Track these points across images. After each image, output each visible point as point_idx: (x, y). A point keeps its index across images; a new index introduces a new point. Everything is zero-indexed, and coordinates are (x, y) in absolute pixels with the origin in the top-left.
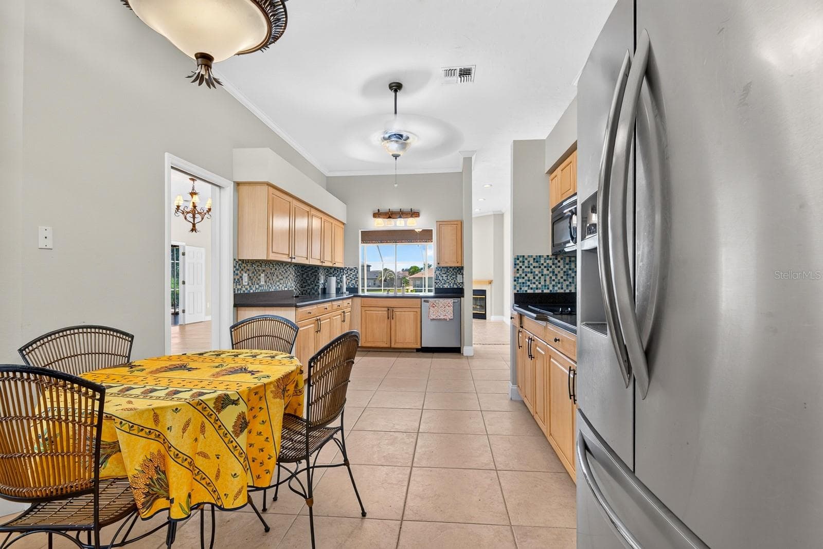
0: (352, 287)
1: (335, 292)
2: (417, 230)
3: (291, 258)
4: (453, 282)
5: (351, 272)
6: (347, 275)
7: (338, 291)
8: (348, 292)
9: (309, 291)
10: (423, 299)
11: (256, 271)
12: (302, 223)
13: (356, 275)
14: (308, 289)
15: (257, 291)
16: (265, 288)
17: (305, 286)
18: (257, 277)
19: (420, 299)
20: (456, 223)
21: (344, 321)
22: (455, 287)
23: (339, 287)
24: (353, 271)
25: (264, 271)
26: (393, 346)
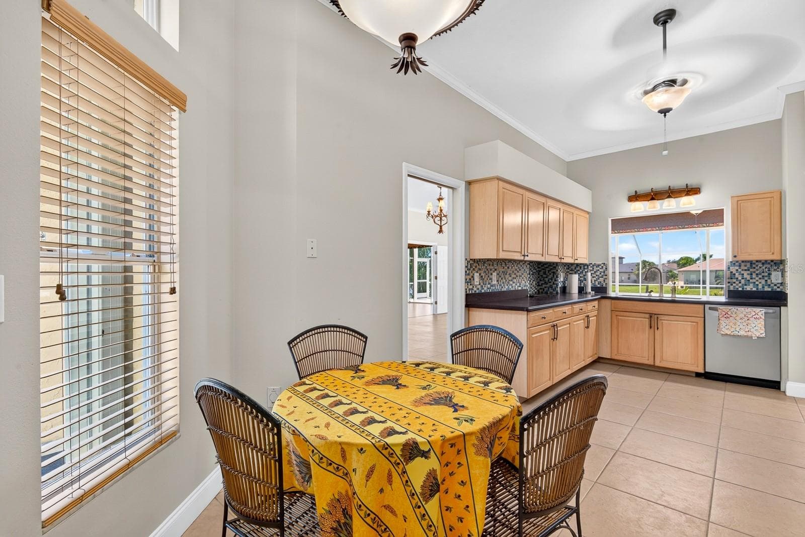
0: (599, 286)
1: (577, 292)
2: (694, 212)
3: (524, 256)
4: (763, 282)
5: (598, 268)
6: (593, 272)
7: (581, 290)
8: (594, 292)
9: (546, 289)
10: (707, 306)
11: (487, 270)
12: (536, 217)
13: (604, 272)
14: (545, 287)
15: (488, 291)
16: (498, 288)
17: (542, 284)
18: (488, 277)
19: (702, 306)
20: (769, 195)
21: (588, 327)
22: (767, 289)
23: (582, 286)
24: (600, 267)
25: (496, 270)
26: (658, 364)
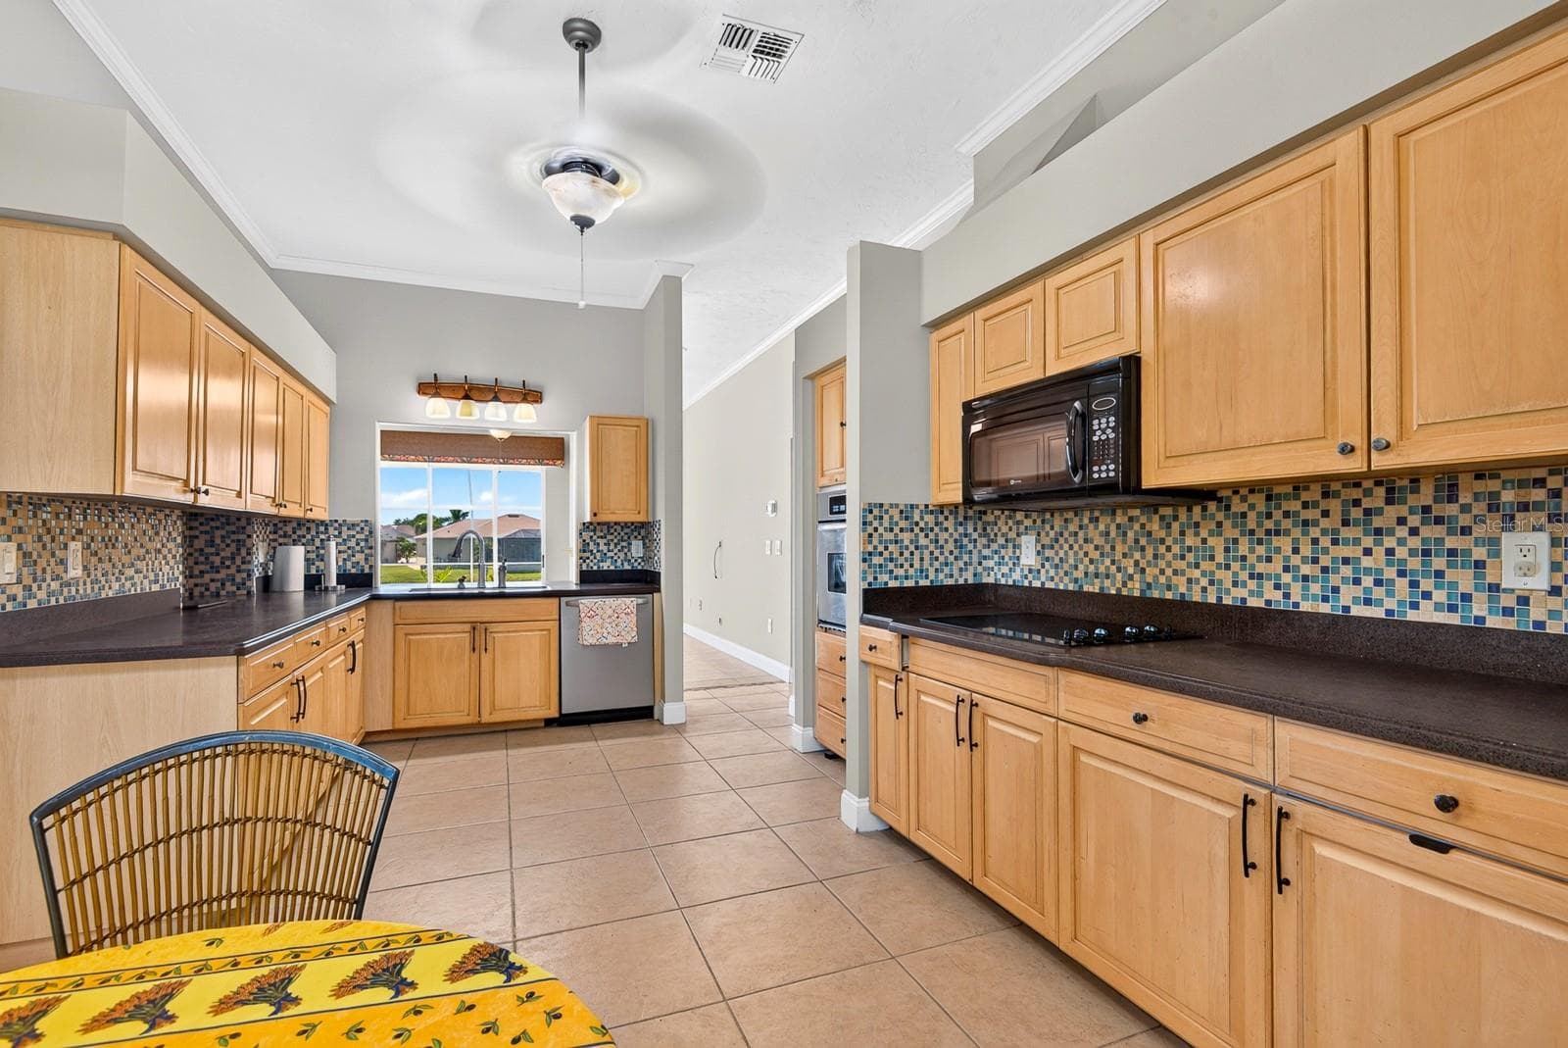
0: (353, 571)
1: (301, 586)
3: (197, 491)
4: (622, 555)
5: (352, 533)
6: (340, 540)
7: (313, 583)
8: (344, 587)
9: (213, 587)
10: (564, 600)
11: (49, 532)
12: (224, 393)
13: (366, 540)
14: (212, 580)
15: (53, 602)
16: (87, 592)
17: (201, 572)
18: (53, 555)
19: (555, 601)
20: (635, 423)
21: (352, 670)
22: (627, 567)
23: (313, 572)
24: (358, 529)
25: (80, 532)
26: (486, 718)
